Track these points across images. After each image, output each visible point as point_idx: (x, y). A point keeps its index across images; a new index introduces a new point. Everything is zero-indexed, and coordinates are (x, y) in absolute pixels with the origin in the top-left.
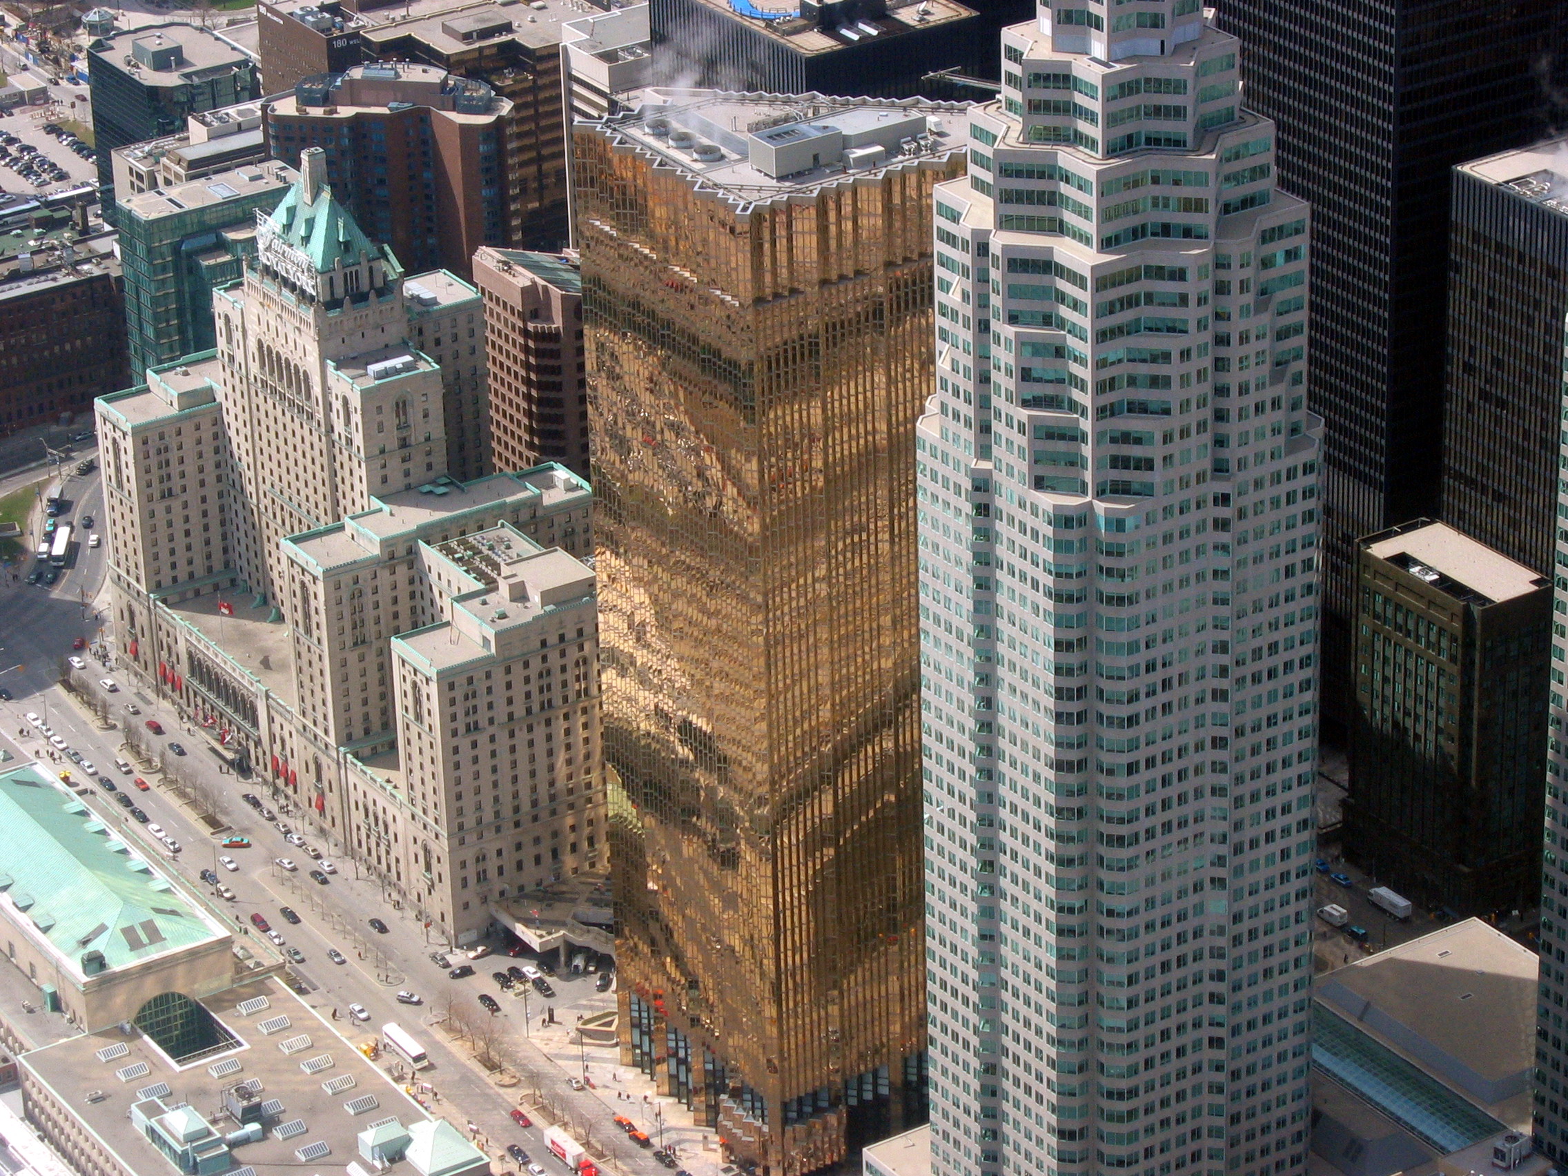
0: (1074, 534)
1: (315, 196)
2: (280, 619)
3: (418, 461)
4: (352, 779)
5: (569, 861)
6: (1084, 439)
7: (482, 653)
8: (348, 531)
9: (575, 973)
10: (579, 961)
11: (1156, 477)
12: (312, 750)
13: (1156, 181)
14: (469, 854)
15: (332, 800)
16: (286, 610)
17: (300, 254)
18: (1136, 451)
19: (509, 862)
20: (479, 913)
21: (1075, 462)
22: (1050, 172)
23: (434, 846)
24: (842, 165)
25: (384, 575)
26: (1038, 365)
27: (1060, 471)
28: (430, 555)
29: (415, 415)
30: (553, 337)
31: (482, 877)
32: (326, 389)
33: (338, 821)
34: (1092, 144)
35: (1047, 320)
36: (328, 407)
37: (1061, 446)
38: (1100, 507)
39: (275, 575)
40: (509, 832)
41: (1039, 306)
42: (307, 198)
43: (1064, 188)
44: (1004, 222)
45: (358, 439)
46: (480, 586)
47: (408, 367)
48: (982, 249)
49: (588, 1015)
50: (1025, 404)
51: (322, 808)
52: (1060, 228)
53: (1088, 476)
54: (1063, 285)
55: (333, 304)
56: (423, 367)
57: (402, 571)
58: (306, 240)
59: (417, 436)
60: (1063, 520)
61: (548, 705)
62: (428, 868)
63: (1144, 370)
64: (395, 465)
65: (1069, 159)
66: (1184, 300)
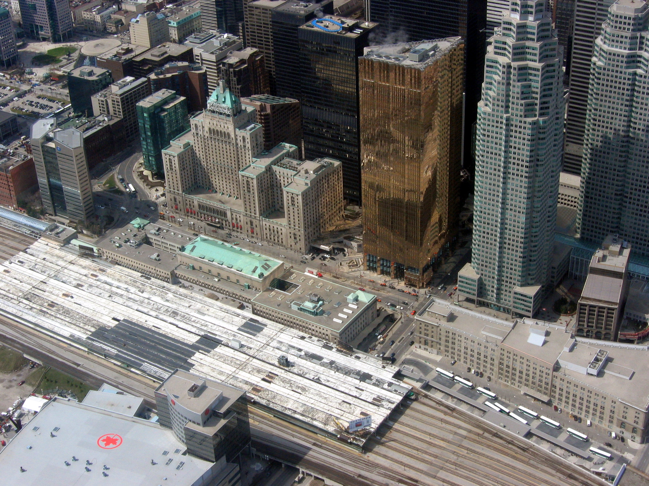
0: (535, 126)
1: (224, 91)
2: (216, 192)
3: (259, 147)
4: (264, 223)
5: (322, 230)
6: (536, 104)
7: (306, 187)
8: (252, 166)
9: (336, 254)
10: (336, 251)
11: (550, 110)
12: (249, 219)
13: (546, 46)
14: (306, 233)
15: (257, 230)
16: (218, 190)
17: (224, 105)
18: (546, 105)
19: (313, 233)
20: (308, 246)
21: (533, 110)
22: (524, 47)
23: (298, 233)
24: (428, 57)
25: (266, 175)
26: (525, 90)
27: (530, 113)
28: (275, 168)
29: (258, 137)
30: (267, 115)
31: (309, 238)
32: (236, 136)
33: (259, 234)
34: (533, 40)
35: (526, 80)
36: (236, 139)
37: (530, 107)
38: (541, 119)
39: (214, 182)
40: (313, 226)
41: (524, 77)
42: (222, 92)
43: (527, 50)
44: (514, 60)
45: (248, 145)
46: (295, 172)
47: (255, 127)
48: (509, 67)
49: (348, 262)
50: (522, 99)
51: (253, 232)
52: (526, 59)
53: (537, 113)
54: (530, 71)
55: (235, 115)
56: (258, 127)
57: (268, 173)
58: (224, 102)
59: (259, 143)
60: (534, 123)
61: (318, 196)
62: (295, 238)
63: (547, 87)
64: (256, 149)
65: (528, 43)
66: (554, 71)
